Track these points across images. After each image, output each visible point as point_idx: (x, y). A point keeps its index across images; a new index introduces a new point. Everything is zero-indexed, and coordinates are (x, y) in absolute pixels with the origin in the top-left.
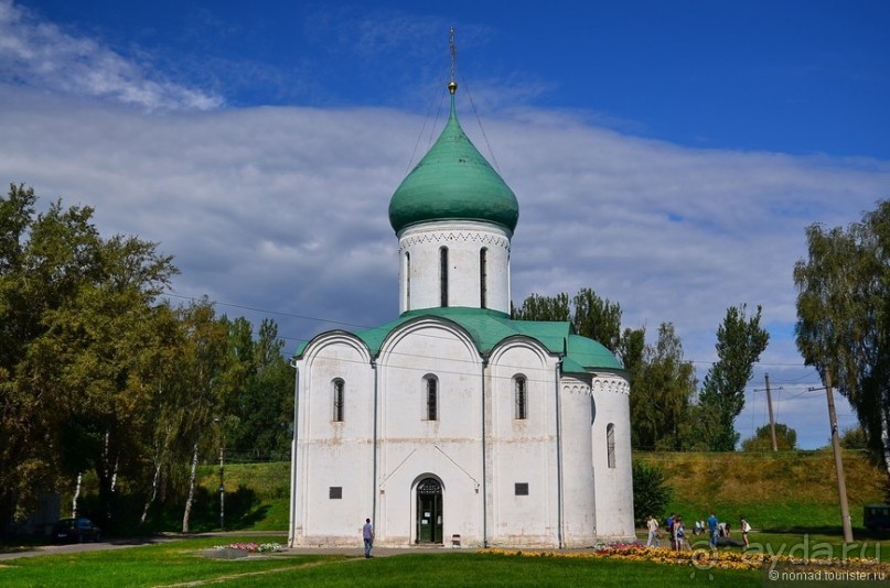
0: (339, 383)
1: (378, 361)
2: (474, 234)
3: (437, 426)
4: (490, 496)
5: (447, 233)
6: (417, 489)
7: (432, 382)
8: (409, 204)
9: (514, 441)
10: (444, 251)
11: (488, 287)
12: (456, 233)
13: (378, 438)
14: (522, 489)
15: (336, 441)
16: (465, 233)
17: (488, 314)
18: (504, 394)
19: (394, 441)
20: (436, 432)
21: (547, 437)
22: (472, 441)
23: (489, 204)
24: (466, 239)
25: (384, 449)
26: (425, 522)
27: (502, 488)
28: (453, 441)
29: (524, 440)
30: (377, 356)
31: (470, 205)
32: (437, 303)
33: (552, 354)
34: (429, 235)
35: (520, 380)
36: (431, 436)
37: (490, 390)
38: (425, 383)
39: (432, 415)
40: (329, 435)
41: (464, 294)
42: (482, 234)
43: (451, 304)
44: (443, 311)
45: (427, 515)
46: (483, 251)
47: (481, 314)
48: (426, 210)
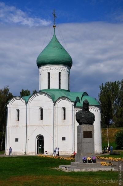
0: (18, 111)
1: (27, 104)
2: (57, 68)
3: (42, 122)
4: (56, 141)
5: (49, 68)
6: (38, 139)
7: (42, 110)
8: (40, 60)
9: (62, 126)
10: (49, 73)
11: (61, 83)
12: (52, 68)
13: (27, 125)
14: (64, 139)
15: (17, 126)
16: (54, 68)
17: (61, 90)
18: (60, 113)
19: (31, 126)
20: (42, 123)
21: (70, 124)
22: (51, 126)
23: (61, 60)
24: (55, 70)
25: (29, 128)
26: (40, 148)
27: (59, 139)
28: (46, 126)
29: (64, 125)
30: (27, 103)
31: (55, 60)
32: (47, 88)
33: (72, 102)
34: (45, 69)
35: (64, 109)
36: (41, 124)
37: (56, 112)
38: (40, 110)
39: (42, 119)
40: (15, 125)
41: (54, 85)
42: (59, 68)
43: (50, 88)
44: (48, 90)
45: (41, 146)
46: (60, 73)
47: (59, 90)
48: (44, 62)
